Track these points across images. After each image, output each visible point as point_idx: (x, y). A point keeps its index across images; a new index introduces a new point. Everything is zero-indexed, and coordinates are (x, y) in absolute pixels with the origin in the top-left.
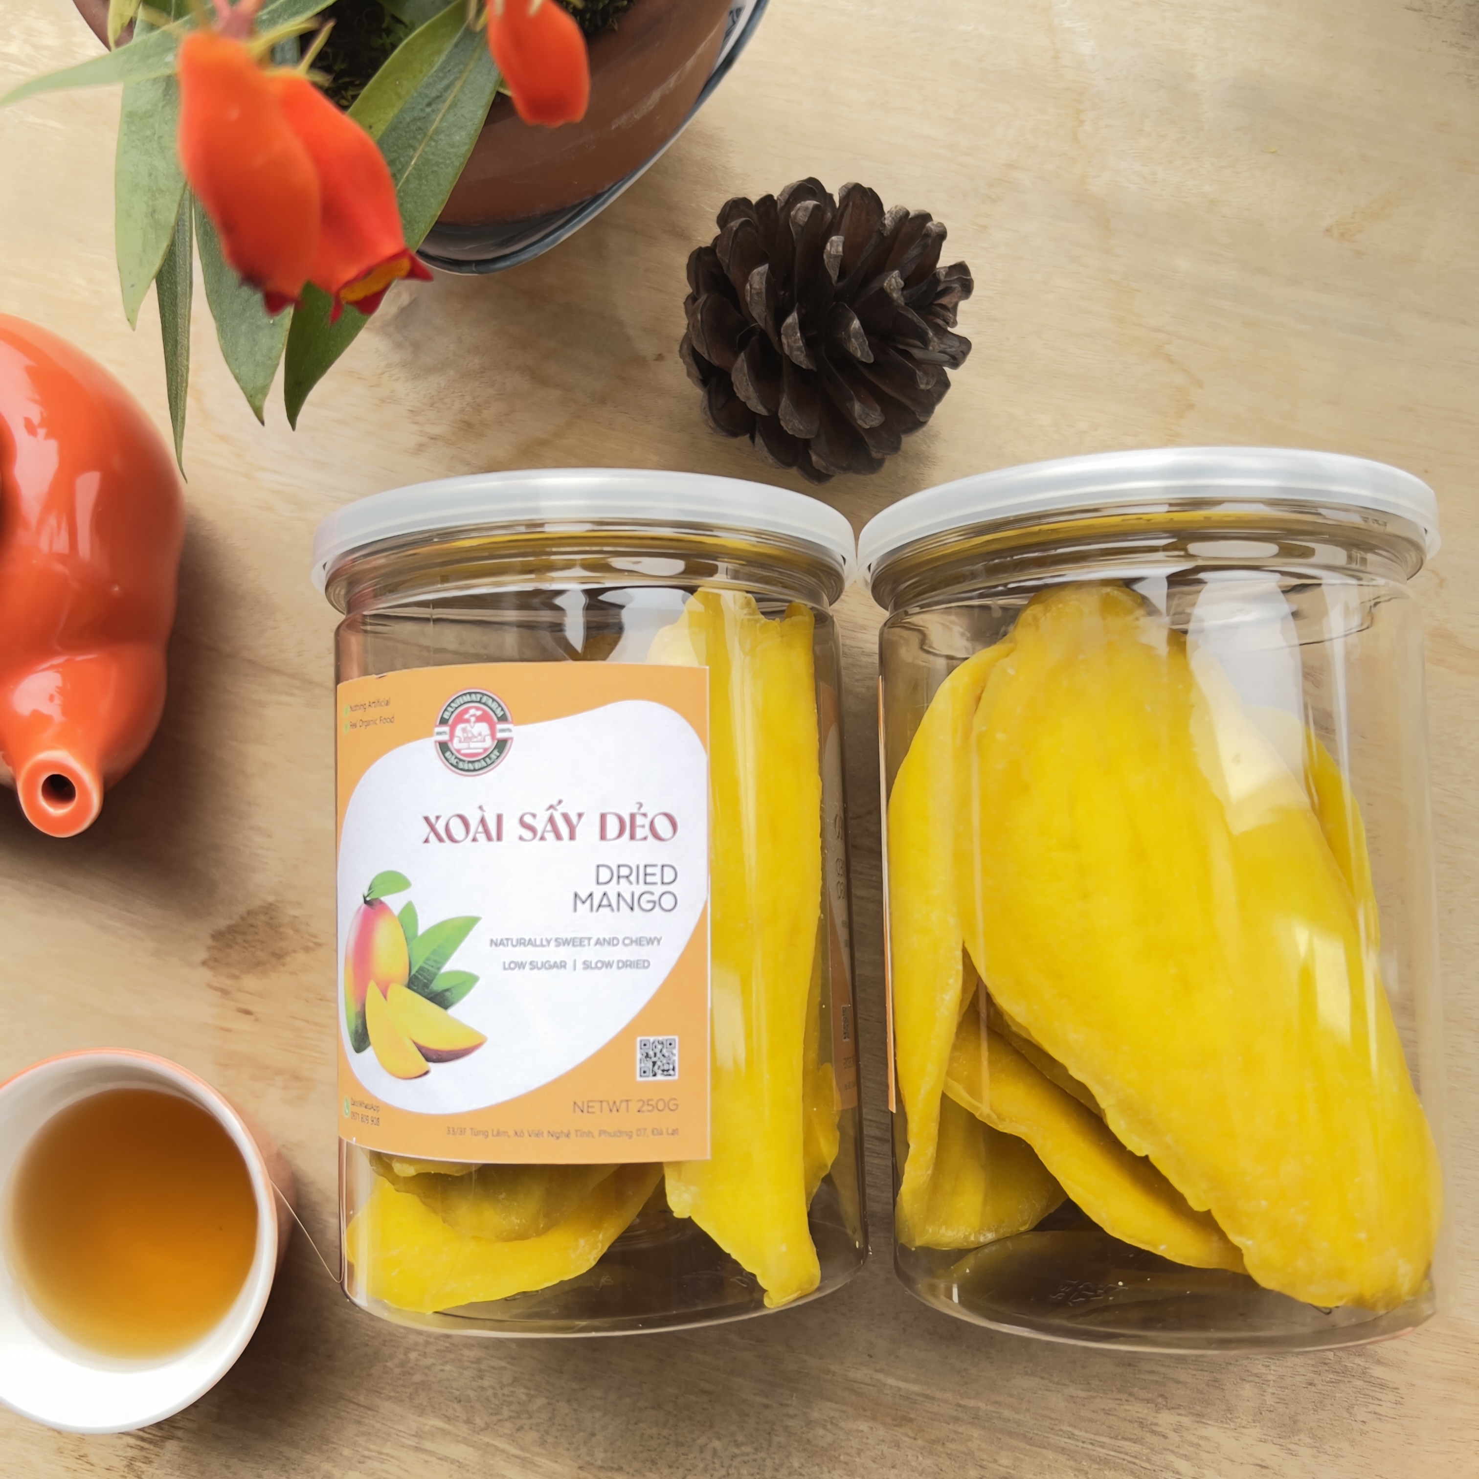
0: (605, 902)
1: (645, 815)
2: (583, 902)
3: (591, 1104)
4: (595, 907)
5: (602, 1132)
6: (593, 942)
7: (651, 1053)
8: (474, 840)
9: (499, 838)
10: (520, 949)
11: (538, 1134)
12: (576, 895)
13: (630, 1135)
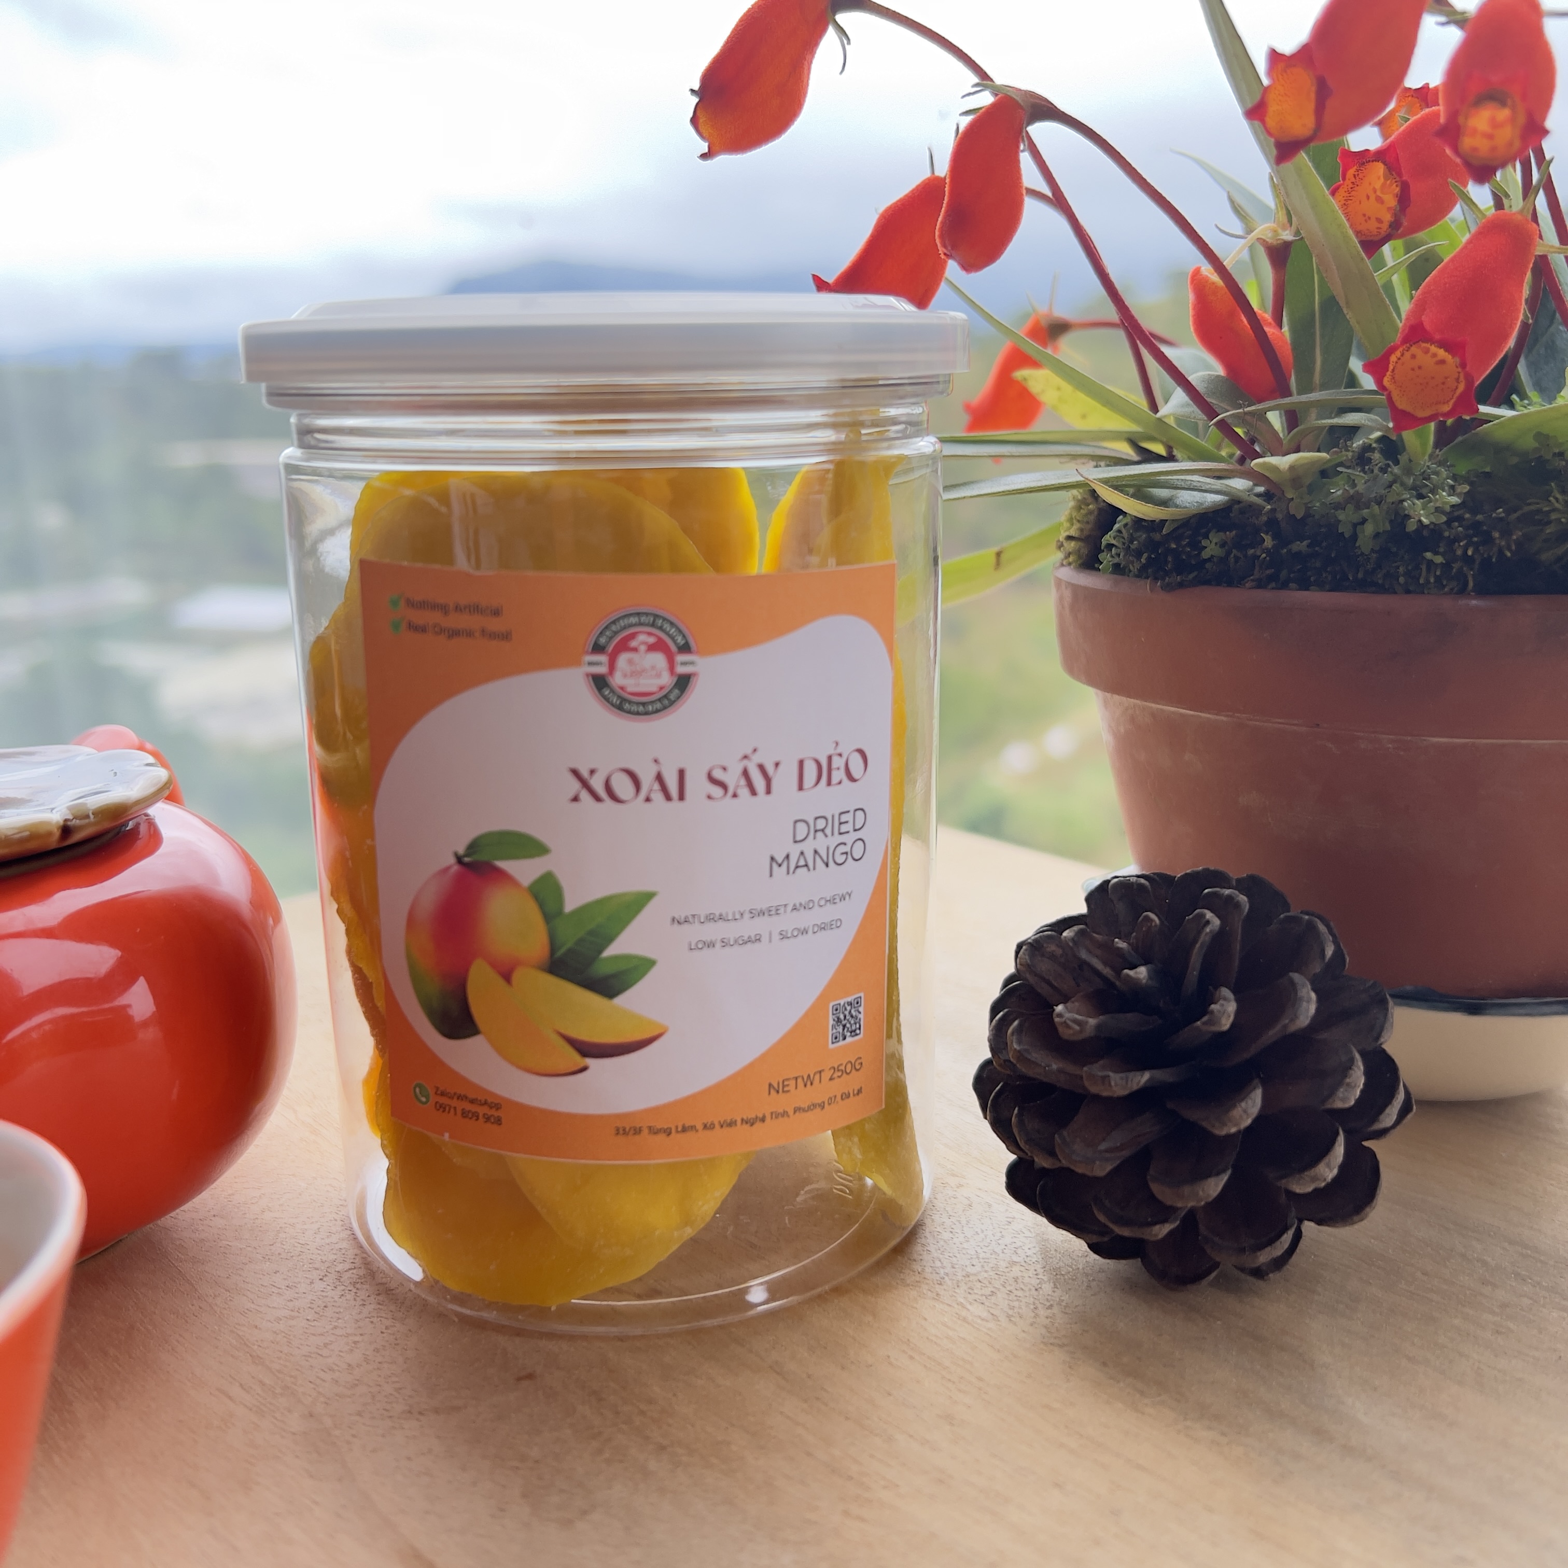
0: (802, 863)
1: (840, 755)
2: (780, 865)
3: (786, 1083)
4: (792, 870)
5: (797, 1110)
6: (790, 908)
7: (842, 1017)
8: (648, 800)
9: (682, 797)
10: (711, 926)
11: (732, 1124)
12: (772, 859)
13: (822, 1106)
